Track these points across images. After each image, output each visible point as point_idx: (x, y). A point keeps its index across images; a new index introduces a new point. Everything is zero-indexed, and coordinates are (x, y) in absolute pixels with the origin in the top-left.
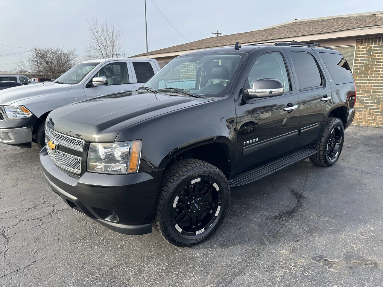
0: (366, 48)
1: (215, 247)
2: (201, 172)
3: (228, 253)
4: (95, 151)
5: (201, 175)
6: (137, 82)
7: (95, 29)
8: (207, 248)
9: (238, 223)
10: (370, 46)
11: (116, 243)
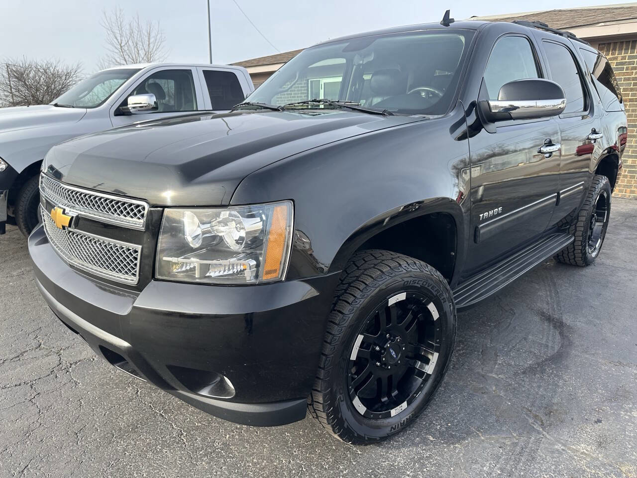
0: (616, 58)
1: (432, 441)
2: (409, 279)
3: (464, 454)
4: (176, 230)
5: (408, 285)
6: (212, 109)
7: (118, 28)
8: (417, 445)
9: (461, 383)
10: (623, 55)
11: (210, 438)
